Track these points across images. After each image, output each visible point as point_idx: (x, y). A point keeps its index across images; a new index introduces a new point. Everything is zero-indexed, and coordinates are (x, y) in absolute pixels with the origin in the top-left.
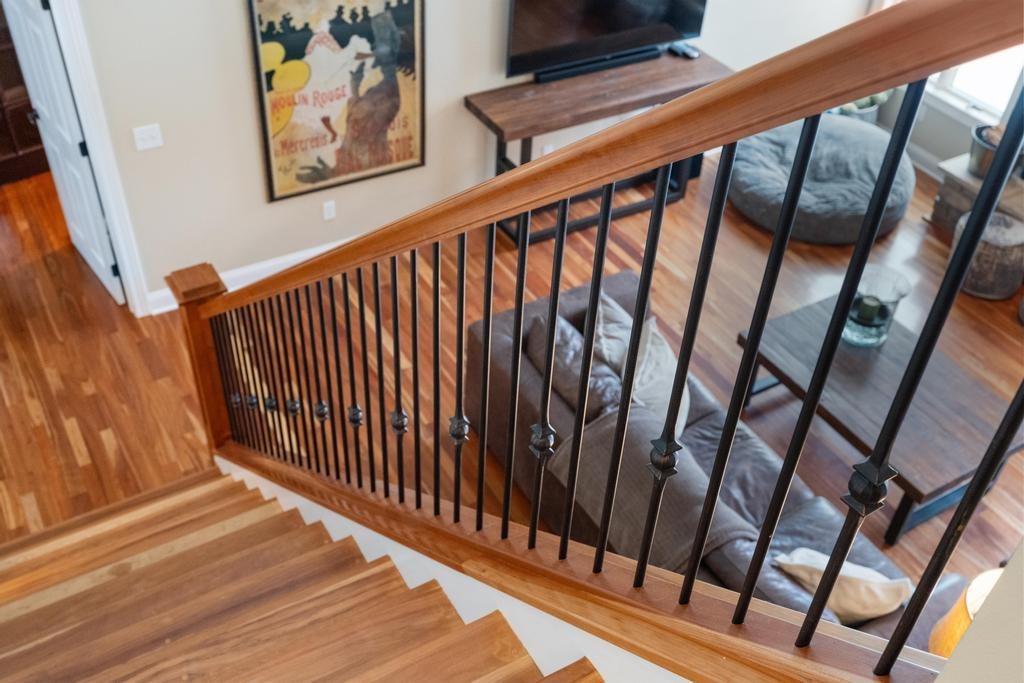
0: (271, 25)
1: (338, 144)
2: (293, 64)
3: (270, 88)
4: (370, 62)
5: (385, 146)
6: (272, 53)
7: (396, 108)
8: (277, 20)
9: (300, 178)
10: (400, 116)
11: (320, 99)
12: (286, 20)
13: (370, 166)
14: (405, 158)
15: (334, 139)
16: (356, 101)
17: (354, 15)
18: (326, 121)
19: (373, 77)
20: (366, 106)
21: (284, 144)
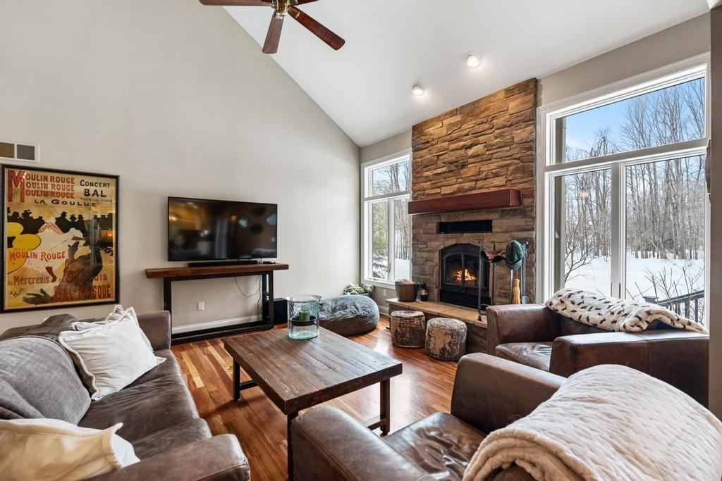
0: (16, 214)
1: (57, 283)
2: (29, 236)
3: (10, 245)
4: (82, 242)
5: (91, 288)
6: (15, 228)
7: (100, 268)
8: (21, 213)
9: (26, 300)
10: (103, 272)
11: (46, 257)
12: (26, 213)
13: (80, 299)
14: (104, 297)
15: (54, 279)
16: (71, 261)
17: (73, 217)
18: (49, 269)
19: (83, 250)
20: (79, 265)
21: (16, 279)
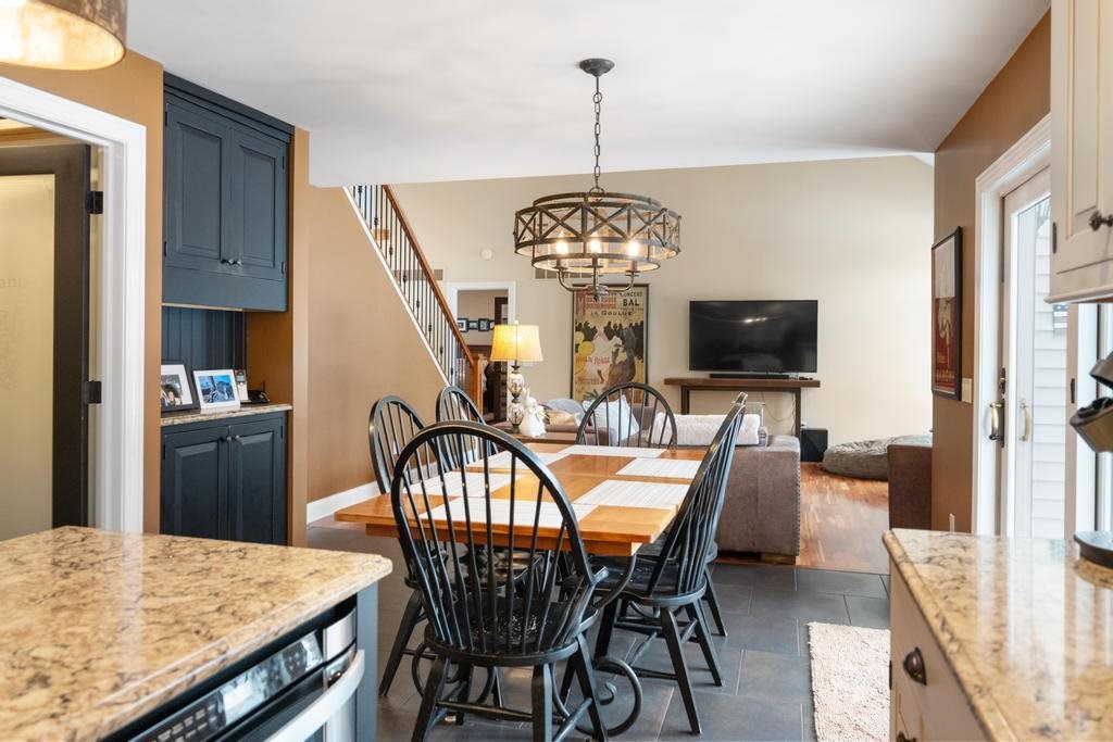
0: (580, 325)
1: (604, 385)
2: (587, 343)
3: (577, 351)
4: (621, 349)
6: (580, 336)
7: (634, 371)
8: (583, 323)
11: (598, 361)
12: (586, 324)
15: (602, 382)
16: (614, 366)
17: (615, 326)
18: (599, 372)
19: (623, 356)
20: (618, 370)
21: (580, 378)
